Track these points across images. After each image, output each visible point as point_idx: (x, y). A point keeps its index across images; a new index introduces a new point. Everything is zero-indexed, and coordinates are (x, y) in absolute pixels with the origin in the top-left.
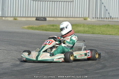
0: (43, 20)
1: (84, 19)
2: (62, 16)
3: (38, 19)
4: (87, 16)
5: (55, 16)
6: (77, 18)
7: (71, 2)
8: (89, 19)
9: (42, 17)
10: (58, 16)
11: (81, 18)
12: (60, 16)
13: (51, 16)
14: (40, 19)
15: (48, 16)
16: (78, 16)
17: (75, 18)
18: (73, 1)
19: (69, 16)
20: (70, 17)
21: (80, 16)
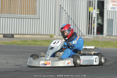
0: (11, 37)
1: (51, 37)
2: (29, 33)
3: (5, 36)
4: (53, 34)
5: (22, 33)
6: (43, 35)
7: (38, 19)
8: (55, 37)
9: (9, 35)
10: (24, 33)
11: (47, 35)
12: (27, 33)
13: (17, 33)
14: (8, 36)
15: (15, 33)
16: (44, 34)
17: (41, 35)
18: (39, 18)
19: (35, 33)
20: (37, 35)
21: (47, 34)
